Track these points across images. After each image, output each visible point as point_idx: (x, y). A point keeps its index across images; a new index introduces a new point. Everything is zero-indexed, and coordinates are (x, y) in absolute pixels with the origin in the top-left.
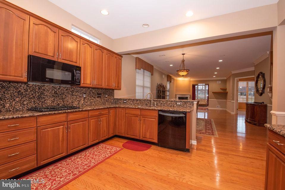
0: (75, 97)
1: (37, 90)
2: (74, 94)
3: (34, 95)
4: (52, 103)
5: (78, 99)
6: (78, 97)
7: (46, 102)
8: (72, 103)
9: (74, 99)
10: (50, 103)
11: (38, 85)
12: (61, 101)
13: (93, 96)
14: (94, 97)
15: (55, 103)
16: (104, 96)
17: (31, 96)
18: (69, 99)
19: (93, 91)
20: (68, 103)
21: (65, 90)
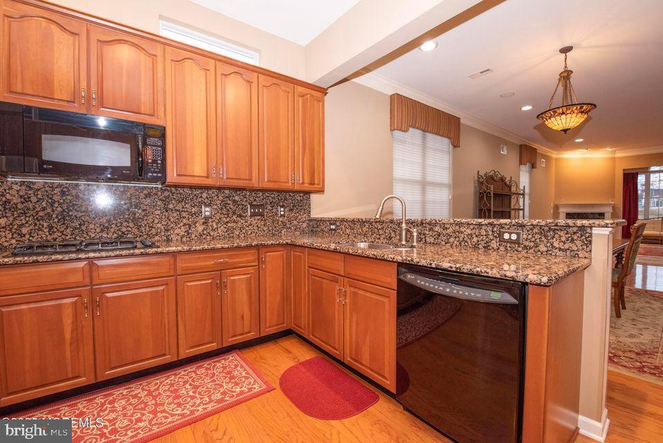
0: (175, 215)
1: (55, 198)
2: (171, 206)
3: (49, 210)
4: (102, 231)
5: (185, 221)
6: (184, 214)
7: (84, 228)
8: (167, 230)
9: (172, 220)
10: (98, 230)
11: (60, 185)
12: (131, 225)
13: (234, 213)
14: (240, 216)
15: (112, 230)
16: (274, 210)
17: (41, 214)
18: (156, 221)
19: (237, 198)
20: (154, 231)
21: (142, 195)
